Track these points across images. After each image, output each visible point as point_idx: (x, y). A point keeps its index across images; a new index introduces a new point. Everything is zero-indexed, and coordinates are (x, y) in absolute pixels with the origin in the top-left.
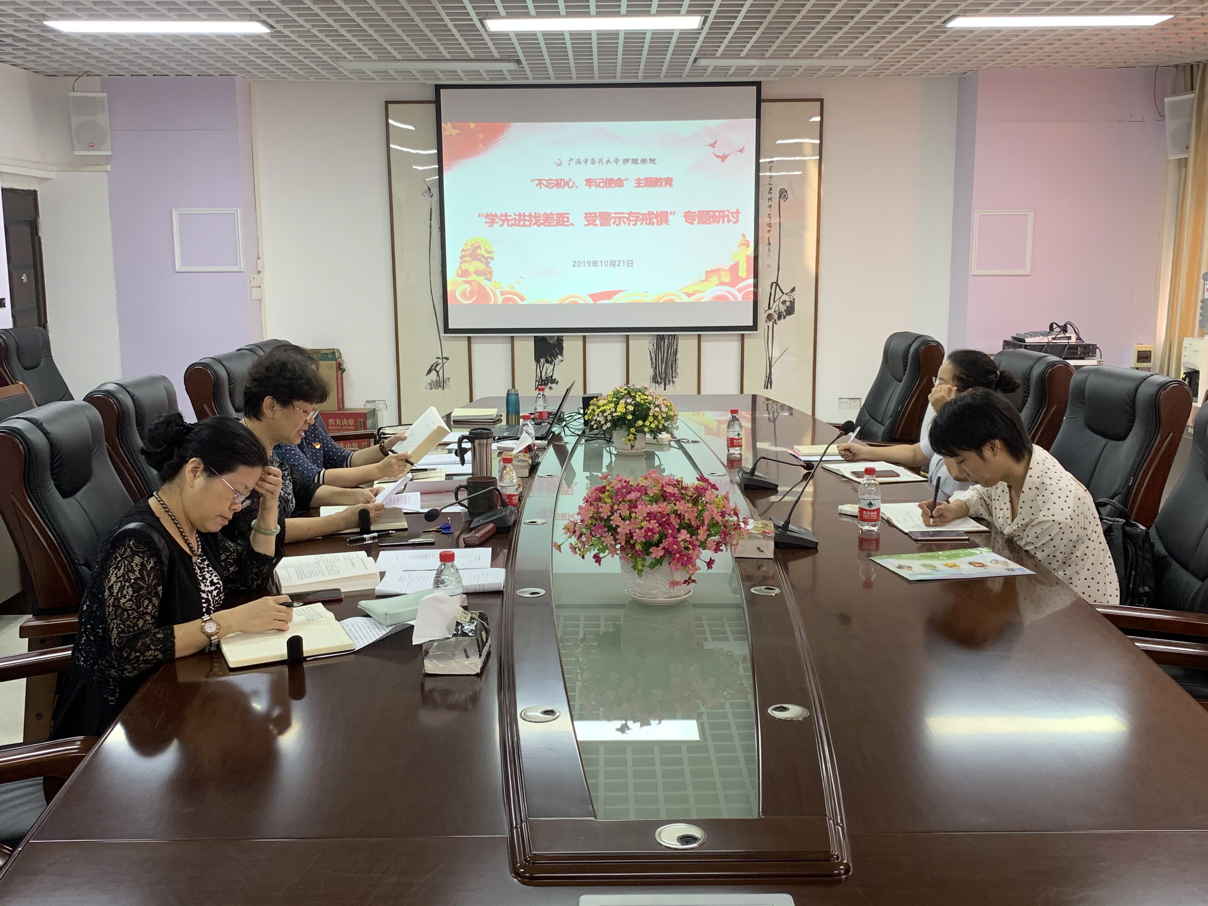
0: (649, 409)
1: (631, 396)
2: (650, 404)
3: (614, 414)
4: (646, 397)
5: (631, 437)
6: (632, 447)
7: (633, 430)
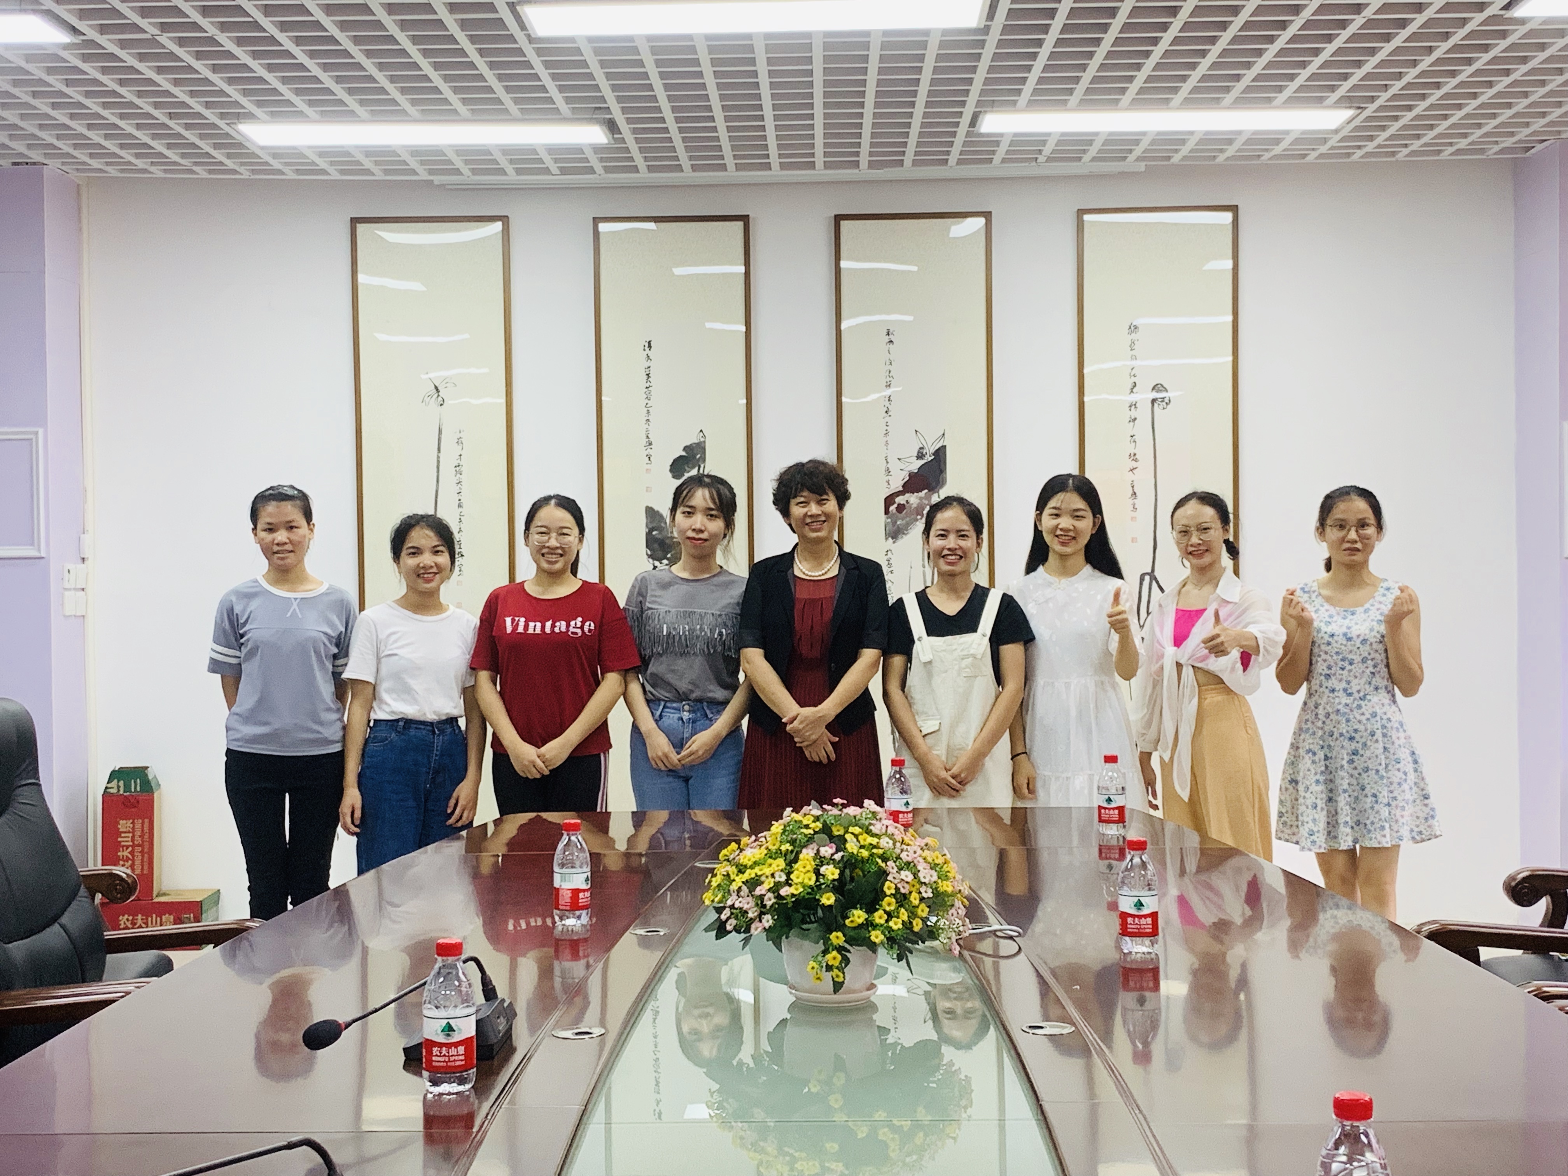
0: (883, 874)
1: (831, 838)
2: (885, 859)
3: (784, 891)
4: (874, 841)
5: (833, 957)
6: (838, 986)
7: (837, 938)
